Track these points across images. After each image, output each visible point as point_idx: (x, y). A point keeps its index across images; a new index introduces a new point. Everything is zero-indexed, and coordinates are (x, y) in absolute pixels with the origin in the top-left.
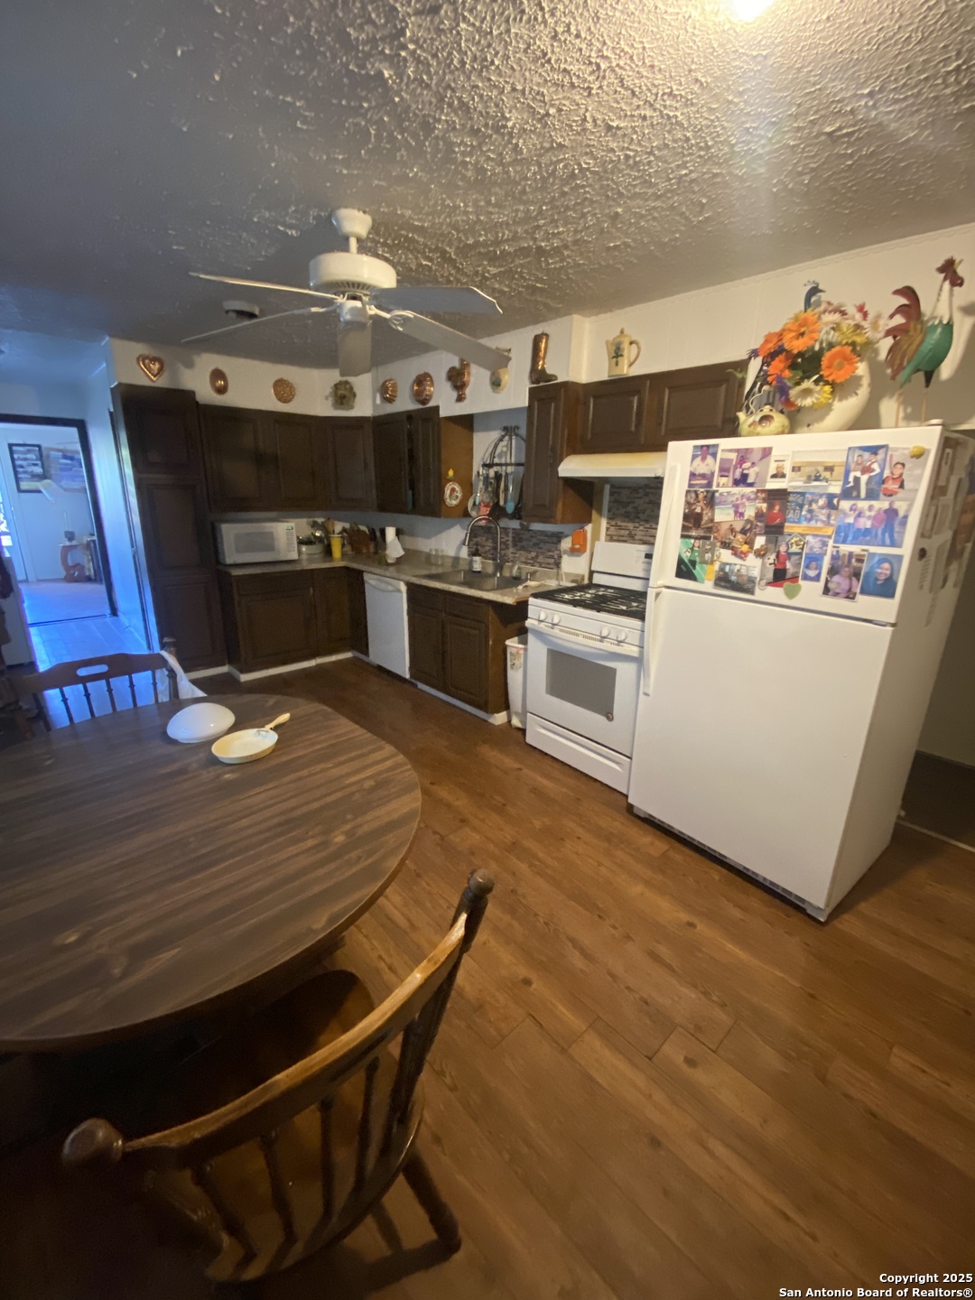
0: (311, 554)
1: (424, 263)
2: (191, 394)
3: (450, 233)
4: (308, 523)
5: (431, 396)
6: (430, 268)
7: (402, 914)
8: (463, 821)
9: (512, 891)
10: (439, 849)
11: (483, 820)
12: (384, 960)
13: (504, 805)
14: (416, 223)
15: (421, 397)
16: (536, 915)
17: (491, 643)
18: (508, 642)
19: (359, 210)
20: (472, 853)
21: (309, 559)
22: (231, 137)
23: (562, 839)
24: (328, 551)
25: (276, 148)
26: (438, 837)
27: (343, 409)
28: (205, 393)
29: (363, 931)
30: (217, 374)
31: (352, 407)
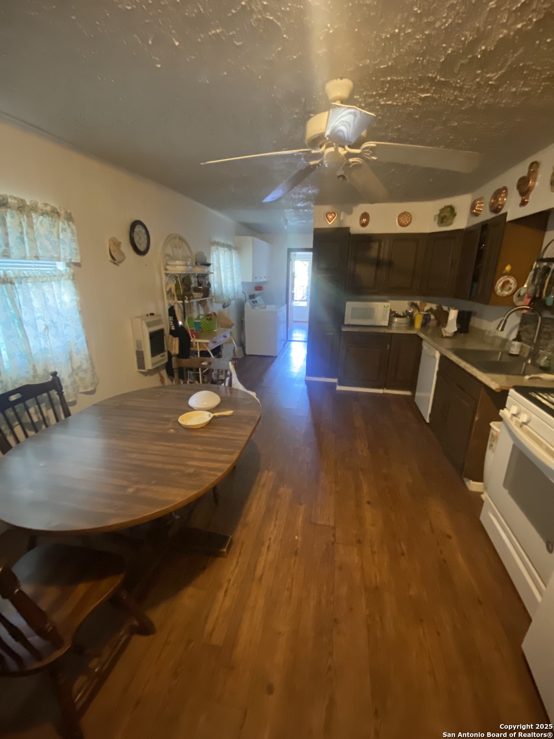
0: (400, 324)
1: (423, 96)
2: (347, 229)
3: (417, 61)
4: (408, 304)
5: (502, 206)
6: (432, 98)
7: (264, 567)
8: (359, 542)
9: (335, 620)
10: (324, 547)
11: (373, 553)
12: (229, 583)
13: (403, 554)
14: (382, 67)
15: (495, 209)
16: (331, 654)
17: (476, 418)
18: (492, 424)
19: (336, 79)
20: (341, 568)
21: (399, 327)
22: (225, 73)
23: (421, 621)
24: (412, 323)
25: (248, 66)
26: (332, 539)
27: (444, 226)
28: (356, 228)
29: (240, 559)
30: (365, 215)
31: (451, 224)
